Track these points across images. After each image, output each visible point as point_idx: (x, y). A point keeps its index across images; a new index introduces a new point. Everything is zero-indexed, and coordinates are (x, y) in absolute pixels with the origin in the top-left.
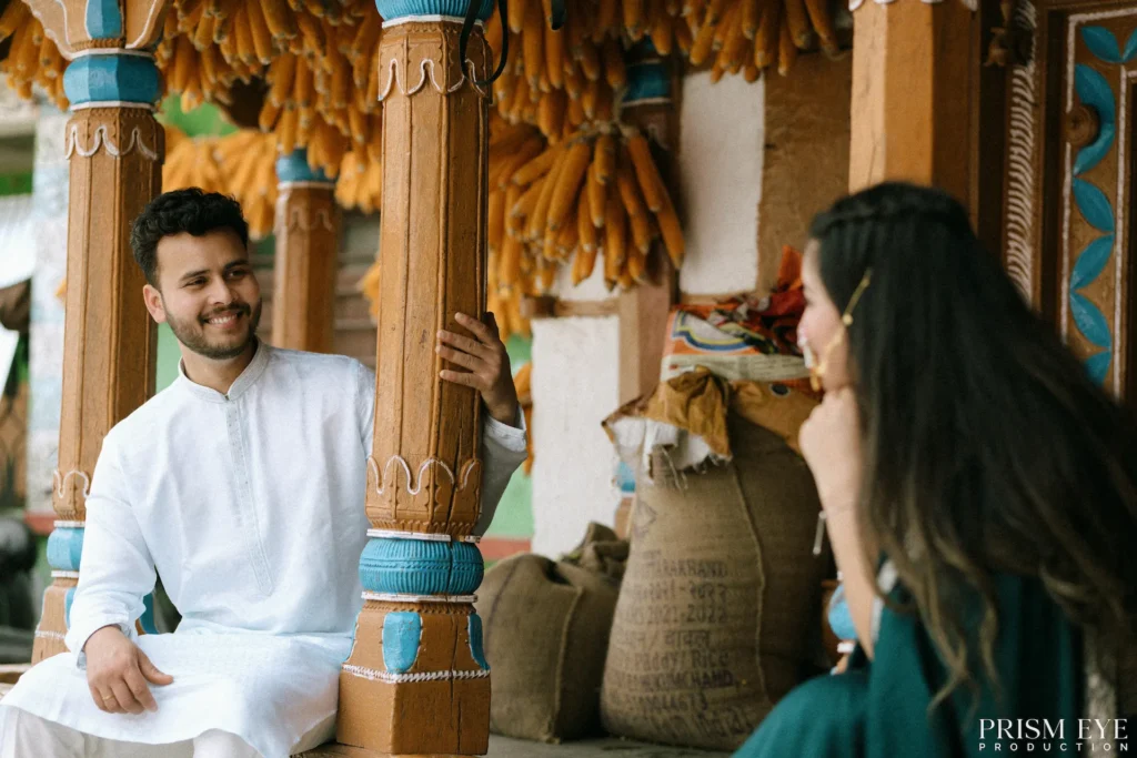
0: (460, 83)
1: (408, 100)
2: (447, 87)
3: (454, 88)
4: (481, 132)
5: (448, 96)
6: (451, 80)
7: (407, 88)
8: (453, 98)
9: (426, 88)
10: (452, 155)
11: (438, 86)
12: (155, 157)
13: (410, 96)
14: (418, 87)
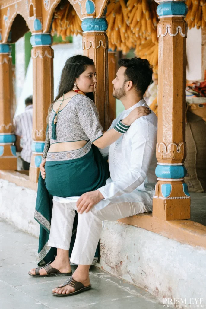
0: (99, 46)
1: (87, 50)
2: (96, 47)
3: (98, 47)
4: (105, 57)
5: (96, 49)
6: (96, 46)
7: (87, 48)
8: (97, 50)
9: (91, 48)
10: (97, 63)
11: (94, 47)
12: (51, 57)
13: (88, 49)
14: (89, 47)
